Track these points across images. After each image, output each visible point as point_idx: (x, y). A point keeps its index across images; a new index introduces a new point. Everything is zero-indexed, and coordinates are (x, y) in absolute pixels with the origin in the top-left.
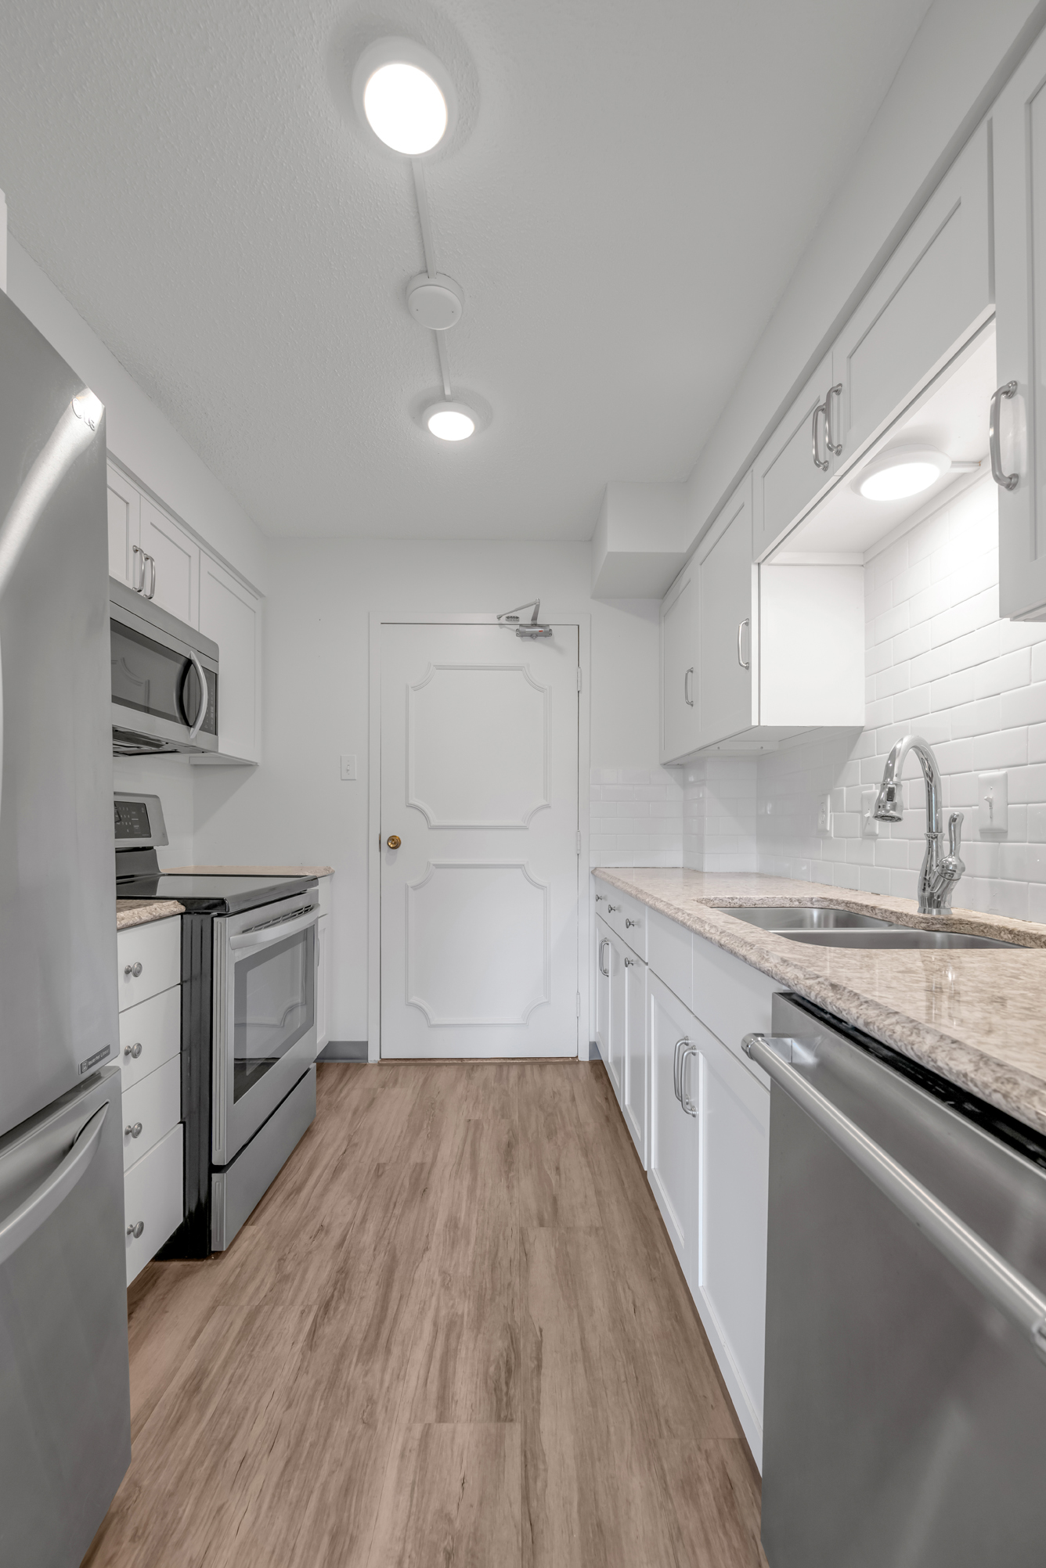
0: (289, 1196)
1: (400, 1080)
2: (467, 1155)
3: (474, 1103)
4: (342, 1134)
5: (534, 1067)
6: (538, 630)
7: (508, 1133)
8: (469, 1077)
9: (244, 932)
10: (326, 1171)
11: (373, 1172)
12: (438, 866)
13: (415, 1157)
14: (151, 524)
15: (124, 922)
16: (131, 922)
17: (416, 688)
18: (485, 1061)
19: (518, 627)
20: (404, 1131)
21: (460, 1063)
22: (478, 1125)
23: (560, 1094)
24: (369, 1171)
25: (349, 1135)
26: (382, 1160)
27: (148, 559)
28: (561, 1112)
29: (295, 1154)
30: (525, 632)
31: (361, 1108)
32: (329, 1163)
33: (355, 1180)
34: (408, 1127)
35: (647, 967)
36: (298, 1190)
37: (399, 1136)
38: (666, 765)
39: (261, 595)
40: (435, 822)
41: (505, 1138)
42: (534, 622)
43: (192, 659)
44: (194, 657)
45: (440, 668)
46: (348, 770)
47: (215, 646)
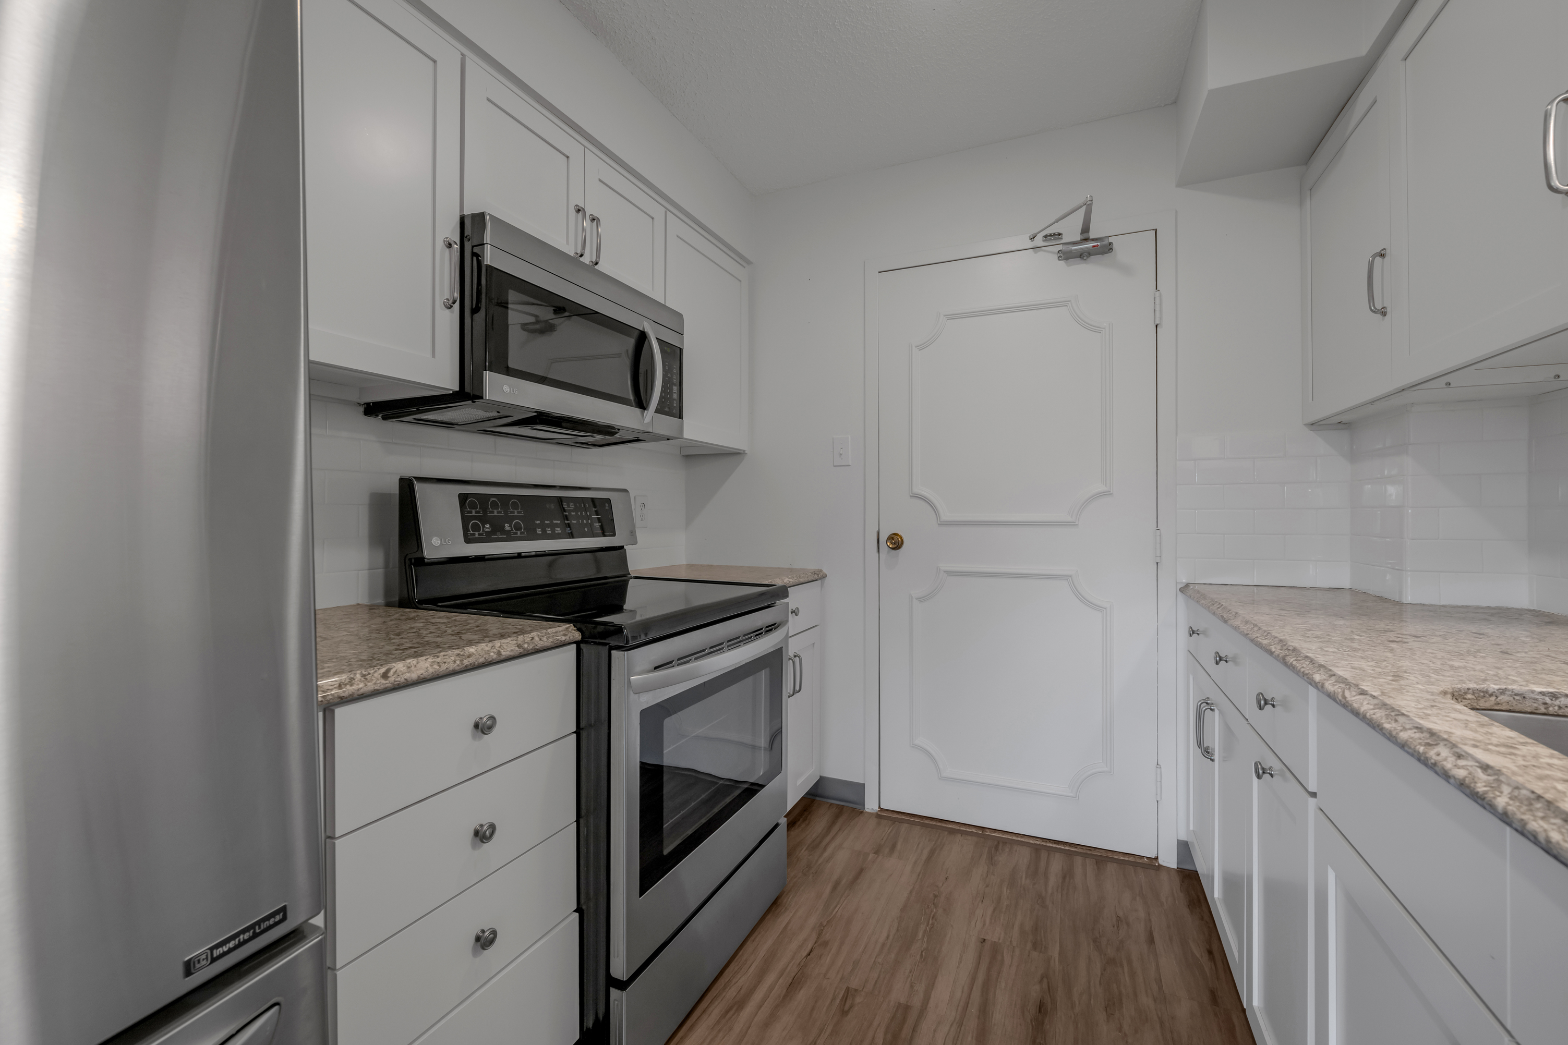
0: (727, 1012)
1: (899, 846)
2: (974, 1010)
3: (994, 910)
4: (813, 921)
5: (1088, 861)
6: (1090, 245)
7: (1041, 982)
8: (991, 861)
9: (656, 668)
10: (781, 981)
11: (838, 1001)
12: (950, 573)
13: (898, 994)
14: (600, 180)
15: (471, 660)
16: (482, 660)
17: (921, 347)
18: (1014, 838)
19: (1060, 247)
20: (891, 937)
21: (981, 833)
22: (996, 950)
23: (1128, 924)
24: (834, 999)
25: (821, 924)
26: (854, 983)
27: (594, 219)
28: (1130, 962)
29: (752, 938)
30: (1071, 251)
31: (843, 882)
32: (786, 968)
33: (813, 1009)
34: (897, 930)
35: (1312, 801)
36: (739, 1004)
37: (884, 945)
38: (1314, 425)
39: (749, 262)
40: (946, 516)
41: (1035, 991)
42: (1085, 236)
43: (646, 330)
44: (648, 328)
45: (951, 317)
46: (841, 454)
47: (679, 316)
